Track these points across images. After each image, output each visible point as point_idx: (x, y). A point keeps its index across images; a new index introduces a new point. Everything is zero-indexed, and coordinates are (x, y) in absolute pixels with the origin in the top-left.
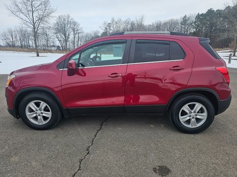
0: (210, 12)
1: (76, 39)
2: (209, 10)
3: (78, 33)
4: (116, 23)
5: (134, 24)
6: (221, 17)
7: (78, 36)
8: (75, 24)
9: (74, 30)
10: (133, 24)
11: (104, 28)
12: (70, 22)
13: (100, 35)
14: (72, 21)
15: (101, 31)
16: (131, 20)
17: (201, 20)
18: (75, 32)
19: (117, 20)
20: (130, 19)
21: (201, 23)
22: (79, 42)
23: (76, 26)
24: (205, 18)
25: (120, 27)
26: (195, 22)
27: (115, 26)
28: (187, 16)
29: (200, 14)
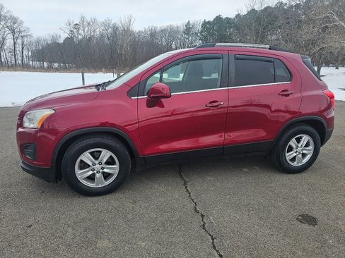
0: (218, 19)
1: (19, 48)
2: (217, 17)
3: (22, 37)
4: (89, 24)
5: (117, 28)
6: (231, 27)
7: (23, 42)
8: (15, 20)
9: (13, 32)
10: (115, 28)
11: (68, 31)
12: (5, 17)
13: (61, 41)
14: (8, 15)
15: (63, 36)
16: (113, 22)
17: (208, 30)
18: (16, 35)
19: (89, 20)
20: (111, 20)
21: (209, 33)
22: (24, 53)
23: (16, 25)
24: (213, 27)
25: (94, 31)
26: (202, 32)
27: (86, 29)
28: (191, 22)
29: (207, 21)
